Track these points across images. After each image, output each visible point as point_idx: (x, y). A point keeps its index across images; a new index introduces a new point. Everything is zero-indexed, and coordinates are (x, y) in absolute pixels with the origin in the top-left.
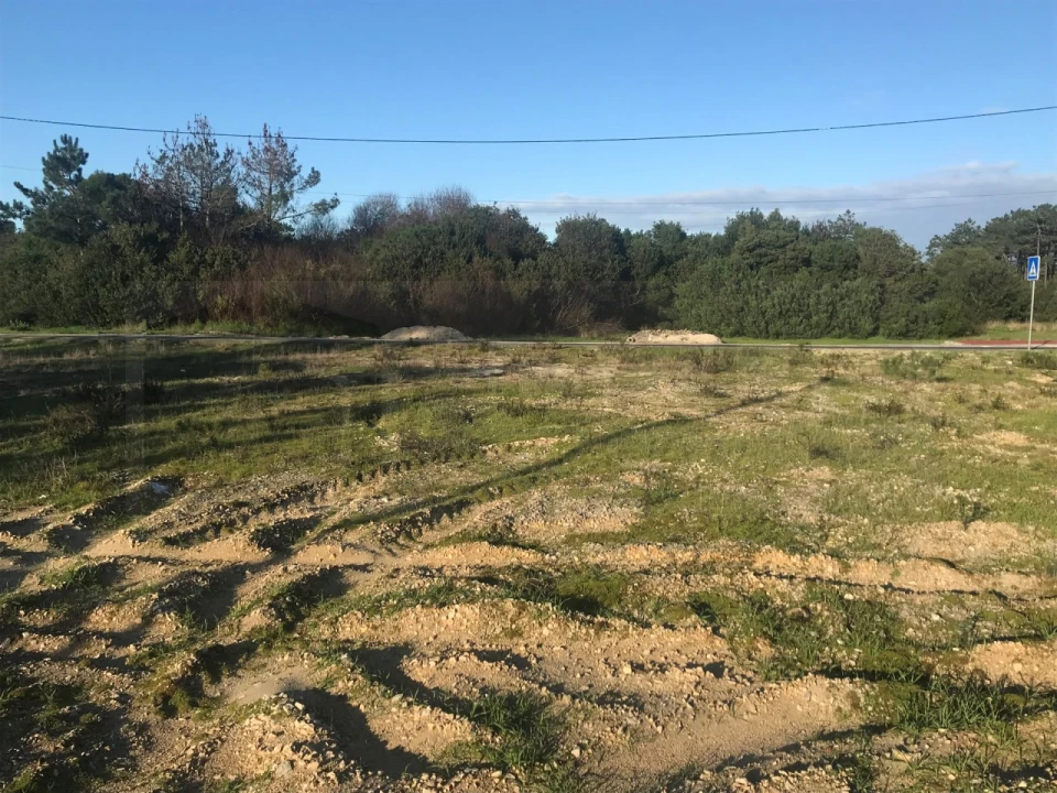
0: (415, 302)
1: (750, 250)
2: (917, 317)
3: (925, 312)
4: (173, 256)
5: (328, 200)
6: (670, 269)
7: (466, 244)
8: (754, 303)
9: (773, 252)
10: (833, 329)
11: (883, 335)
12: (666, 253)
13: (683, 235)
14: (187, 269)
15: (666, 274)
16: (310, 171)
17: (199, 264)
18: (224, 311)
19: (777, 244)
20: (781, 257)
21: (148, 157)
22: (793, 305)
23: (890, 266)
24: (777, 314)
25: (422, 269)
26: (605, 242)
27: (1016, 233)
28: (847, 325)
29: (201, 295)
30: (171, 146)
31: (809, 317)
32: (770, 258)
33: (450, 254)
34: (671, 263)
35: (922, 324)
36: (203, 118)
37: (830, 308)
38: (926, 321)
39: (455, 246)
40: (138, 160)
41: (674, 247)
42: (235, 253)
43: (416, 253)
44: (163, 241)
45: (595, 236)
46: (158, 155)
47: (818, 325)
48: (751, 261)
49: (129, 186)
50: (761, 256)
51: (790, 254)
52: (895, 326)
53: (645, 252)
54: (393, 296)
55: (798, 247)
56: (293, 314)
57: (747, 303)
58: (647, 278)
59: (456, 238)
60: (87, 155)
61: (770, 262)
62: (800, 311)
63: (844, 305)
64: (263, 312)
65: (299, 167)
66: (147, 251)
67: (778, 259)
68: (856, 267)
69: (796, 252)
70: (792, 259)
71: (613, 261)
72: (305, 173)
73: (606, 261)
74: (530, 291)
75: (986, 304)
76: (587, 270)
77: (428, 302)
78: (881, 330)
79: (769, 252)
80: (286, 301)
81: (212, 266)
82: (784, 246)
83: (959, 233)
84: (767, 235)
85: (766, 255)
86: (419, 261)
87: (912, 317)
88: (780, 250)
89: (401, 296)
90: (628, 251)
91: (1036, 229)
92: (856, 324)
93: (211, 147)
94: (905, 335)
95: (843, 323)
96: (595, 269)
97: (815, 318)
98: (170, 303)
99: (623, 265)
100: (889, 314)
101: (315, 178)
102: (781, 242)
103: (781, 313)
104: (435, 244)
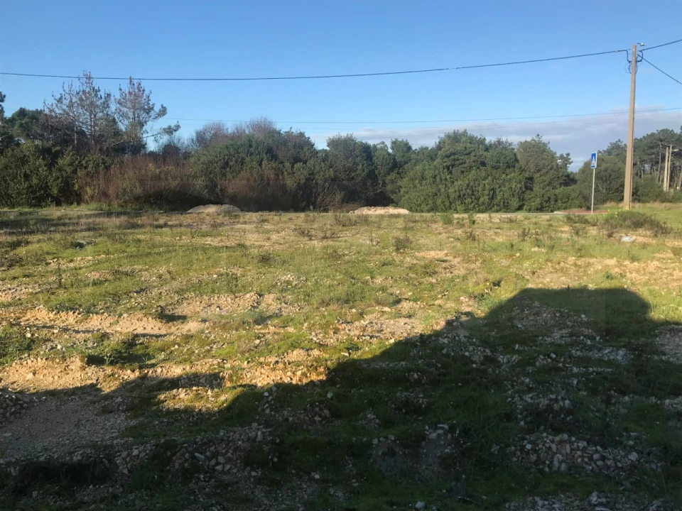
0: (221, 190)
1: (448, 157)
2: (549, 198)
3: (555, 195)
4: (60, 162)
5: (173, 126)
6: (401, 171)
7: (259, 153)
8: (443, 190)
9: (463, 157)
10: (493, 206)
11: (526, 210)
12: (398, 159)
13: (409, 148)
14: (69, 170)
15: (398, 173)
16: (160, 107)
17: (78, 166)
18: (92, 197)
19: (465, 152)
20: (467, 161)
21: (52, 98)
22: (468, 190)
23: (537, 166)
24: (456, 197)
25: (228, 169)
26: (357, 152)
27: (646, 148)
28: (502, 204)
29: (76, 187)
30: (67, 91)
31: (478, 199)
32: (460, 161)
33: (248, 159)
34: (401, 166)
35: (553, 202)
36: (88, 74)
37: (491, 193)
38: (556, 201)
39: (251, 154)
40: (45, 101)
41: (403, 156)
42: (103, 159)
43: (224, 159)
44: (55, 152)
45: (351, 148)
46: (58, 97)
47: (483, 203)
48: (449, 163)
49: (40, 118)
50: (454, 160)
51: (473, 158)
52: (533, 204)
53: (383, 159)
54: (206, 187)
55: (478, 154)
56: (137, 199)
57: (439, 190)
58: (385, 176)
59: (252, 150)
60: (5, 96)
61: (461, 164)
62: (473, 195)
63: (501, 191)
64: (117, 197)
65: (153, 105)
66: (43, 159)
67: (465, 163)
68: (514, 166)
69: (477, 157)
70: (474, 162)
71: (363, 165)
72: (157, 108)
73: (358, 165)
74: (299, 183)
75: (608, 191)
76: (346, 171)
77: (230, 191)
78: (525, 207)
79: (460, 157)
80: (131, 190)
81: (86, 168)
82: (470, 153)
83: (613, 148)
84: (460, 147)
85: (458, 160)
86: (227, 163)
87: (546, 198)
88: (466, 156)
89: (212, 187)
90: (374, 159)
91: (659, 145)
92: (508, 203)
93: (96, 92)
94: (541, 209)
95: (500, 202)
96: (351, 170)
97: (481, 199)
98: (56, 192)
99: (370, 168)
100: (530, 196)
101: (163, 112)
102: (467, 151)
103: (459, 197)
104: (238, 153)
